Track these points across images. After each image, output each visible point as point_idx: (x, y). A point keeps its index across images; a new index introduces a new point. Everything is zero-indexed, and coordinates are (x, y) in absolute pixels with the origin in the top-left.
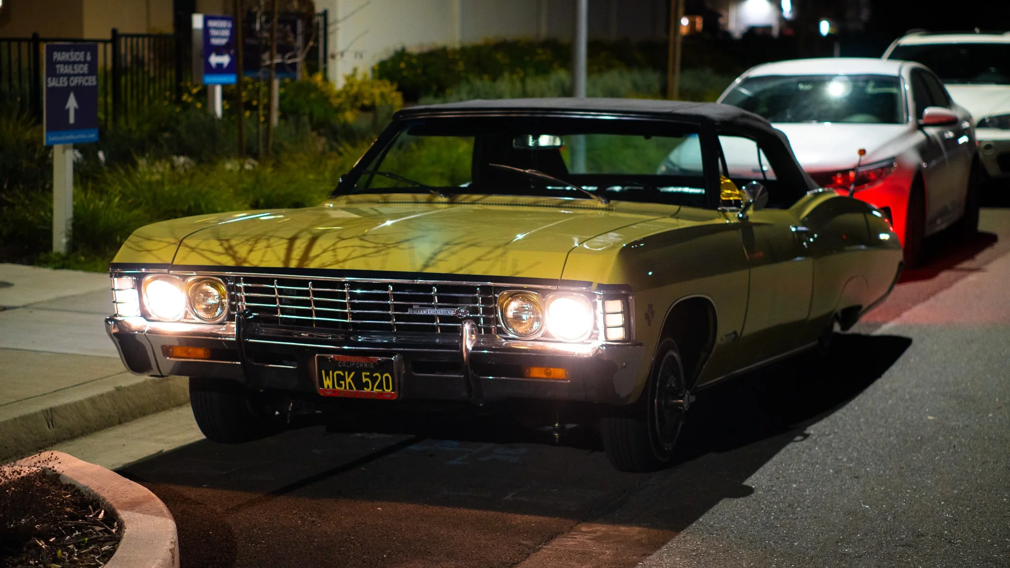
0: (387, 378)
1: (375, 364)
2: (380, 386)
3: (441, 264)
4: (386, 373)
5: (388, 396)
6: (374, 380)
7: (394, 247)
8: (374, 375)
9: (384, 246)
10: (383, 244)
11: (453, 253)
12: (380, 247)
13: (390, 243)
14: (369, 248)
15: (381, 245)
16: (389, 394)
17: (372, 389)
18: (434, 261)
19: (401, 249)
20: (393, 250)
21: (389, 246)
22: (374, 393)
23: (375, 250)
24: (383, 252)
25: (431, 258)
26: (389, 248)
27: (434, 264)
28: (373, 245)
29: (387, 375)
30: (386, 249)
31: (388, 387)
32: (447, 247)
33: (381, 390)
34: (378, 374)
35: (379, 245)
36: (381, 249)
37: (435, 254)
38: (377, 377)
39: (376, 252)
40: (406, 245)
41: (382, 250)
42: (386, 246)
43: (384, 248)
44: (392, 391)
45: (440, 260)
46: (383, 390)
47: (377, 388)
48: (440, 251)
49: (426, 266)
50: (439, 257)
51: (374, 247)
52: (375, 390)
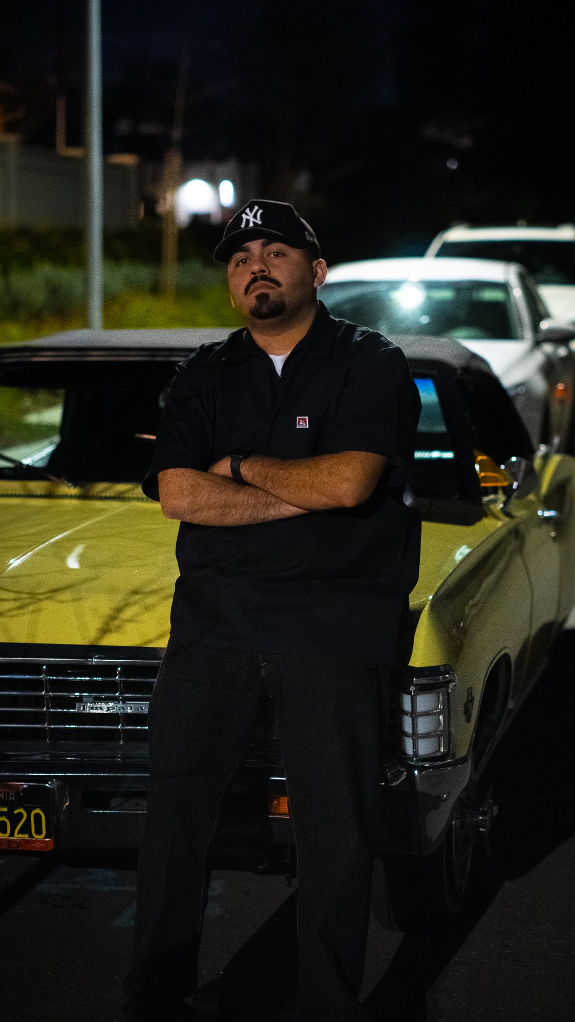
0: (37, 816)
1: (17, 794)
2: (26, 829)
3: (129, 627)
4: (34, 808)
5: (38, 845)
6: (15, 819)
7: (48, 598)
8: (16, 812)
9: (31, 598)
10: (28, 593)
11: (148, 608)
12: (24, 599)
13: (41, 591)
14: (5, 600)
15: (25, 596)
16: (41, 842)
17: (12, 835)
18: (117, 623)
19: (60, 602)
20: (47, 604)
21: (41, 597)
22: (15, 841)
23: (17, 604)
24: (31, 608)
25: (113, 618)
26: (40, 600)
27: (118, 628)
28: (11, 595)
29: (38, 811)
30: (34, 603)
31: (38, 831)
32: (137, 597)
33: (26, 836)
34: (21, 810)
35: (23, 596)
36: (26, 601)
37: (119, 610)
38: (20, 815)
39: (20, 608)
40: (66, 596)
41: (29, 604)
42: (35, 597)
43: (31, 600)
44: (45, 837)
45: (130, 621)
46: (31, 836)
47: (20, 832)
48: (127, 605)
49: (105, 631)
50: (126, 615)
51: (15, 600)
52: (17, 836)
